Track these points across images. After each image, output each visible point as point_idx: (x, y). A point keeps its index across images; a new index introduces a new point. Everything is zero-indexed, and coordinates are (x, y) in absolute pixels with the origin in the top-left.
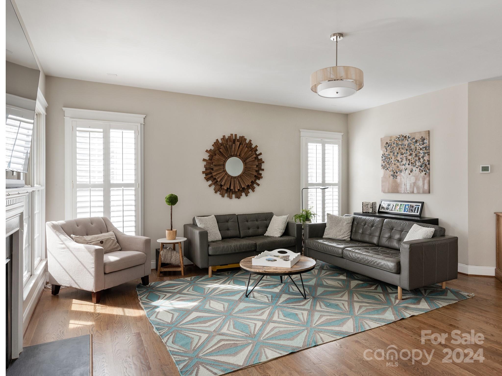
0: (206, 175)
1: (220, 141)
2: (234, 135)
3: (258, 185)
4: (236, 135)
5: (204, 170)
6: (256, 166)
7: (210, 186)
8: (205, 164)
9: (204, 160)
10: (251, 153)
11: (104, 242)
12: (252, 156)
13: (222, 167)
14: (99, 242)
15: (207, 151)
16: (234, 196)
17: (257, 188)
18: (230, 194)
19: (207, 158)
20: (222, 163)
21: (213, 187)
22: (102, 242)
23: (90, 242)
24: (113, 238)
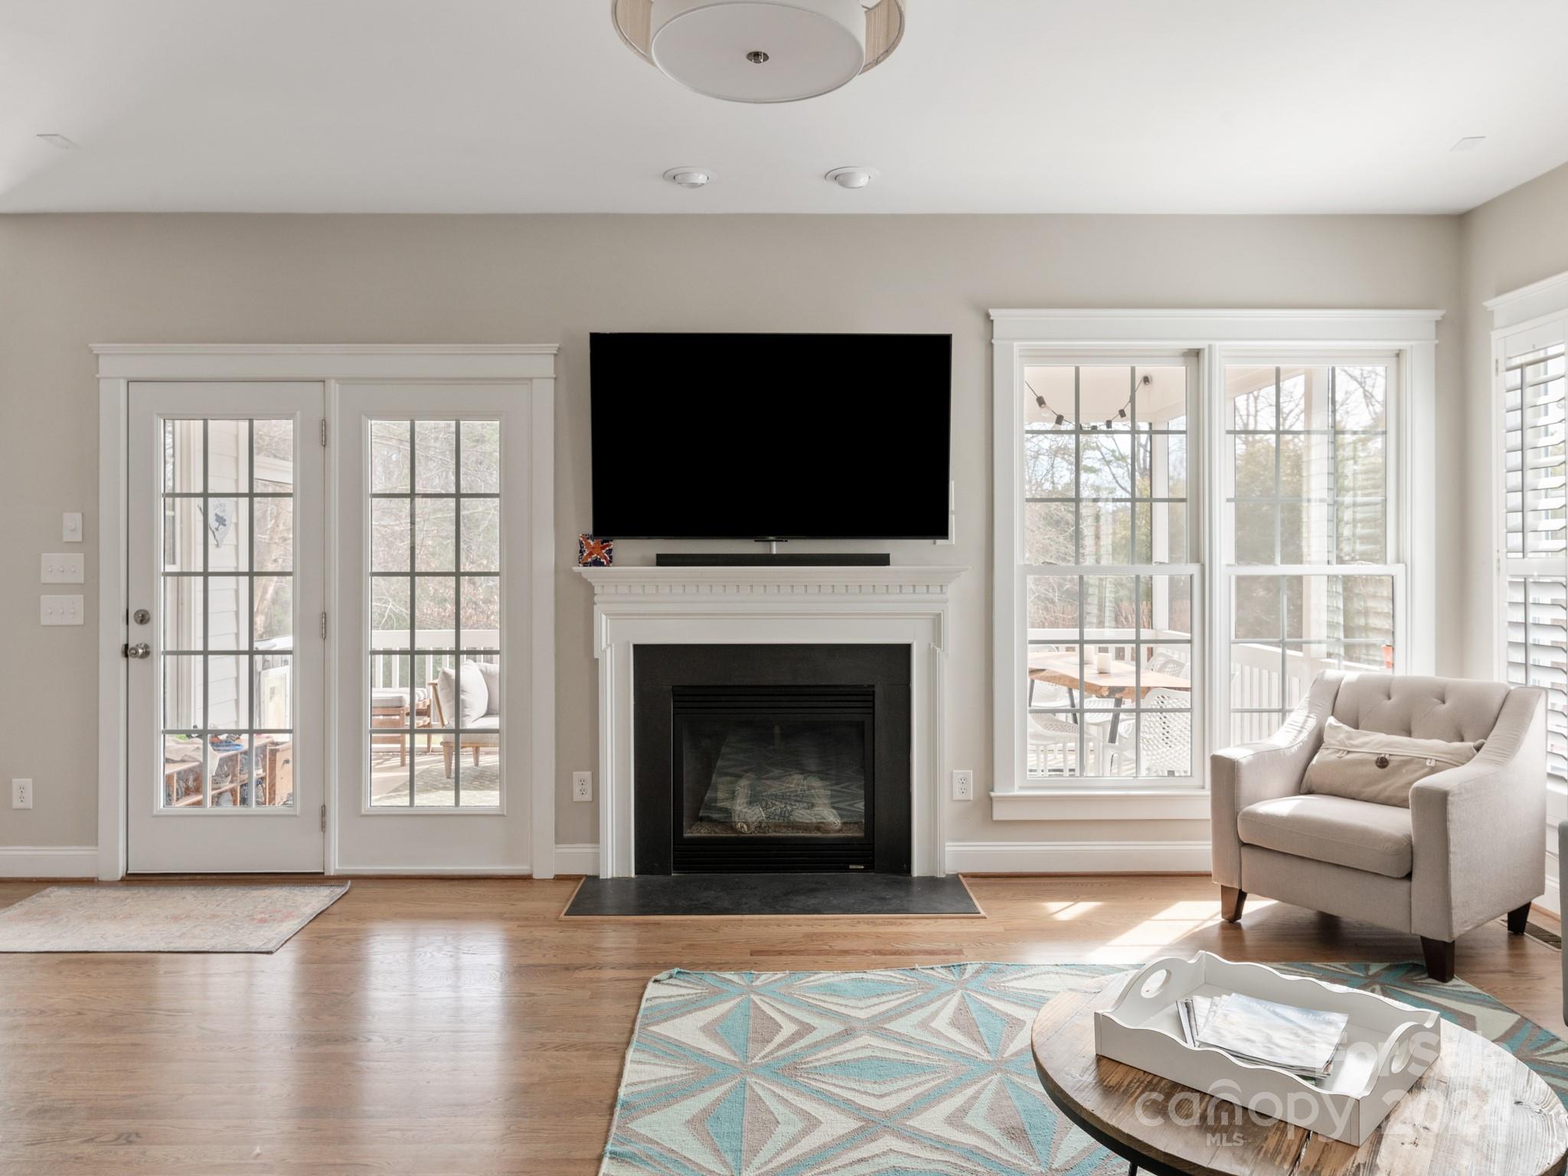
11: (1390, 765)
22: (1383, 763)
23: (1349, 752)
24: (1433, 764)
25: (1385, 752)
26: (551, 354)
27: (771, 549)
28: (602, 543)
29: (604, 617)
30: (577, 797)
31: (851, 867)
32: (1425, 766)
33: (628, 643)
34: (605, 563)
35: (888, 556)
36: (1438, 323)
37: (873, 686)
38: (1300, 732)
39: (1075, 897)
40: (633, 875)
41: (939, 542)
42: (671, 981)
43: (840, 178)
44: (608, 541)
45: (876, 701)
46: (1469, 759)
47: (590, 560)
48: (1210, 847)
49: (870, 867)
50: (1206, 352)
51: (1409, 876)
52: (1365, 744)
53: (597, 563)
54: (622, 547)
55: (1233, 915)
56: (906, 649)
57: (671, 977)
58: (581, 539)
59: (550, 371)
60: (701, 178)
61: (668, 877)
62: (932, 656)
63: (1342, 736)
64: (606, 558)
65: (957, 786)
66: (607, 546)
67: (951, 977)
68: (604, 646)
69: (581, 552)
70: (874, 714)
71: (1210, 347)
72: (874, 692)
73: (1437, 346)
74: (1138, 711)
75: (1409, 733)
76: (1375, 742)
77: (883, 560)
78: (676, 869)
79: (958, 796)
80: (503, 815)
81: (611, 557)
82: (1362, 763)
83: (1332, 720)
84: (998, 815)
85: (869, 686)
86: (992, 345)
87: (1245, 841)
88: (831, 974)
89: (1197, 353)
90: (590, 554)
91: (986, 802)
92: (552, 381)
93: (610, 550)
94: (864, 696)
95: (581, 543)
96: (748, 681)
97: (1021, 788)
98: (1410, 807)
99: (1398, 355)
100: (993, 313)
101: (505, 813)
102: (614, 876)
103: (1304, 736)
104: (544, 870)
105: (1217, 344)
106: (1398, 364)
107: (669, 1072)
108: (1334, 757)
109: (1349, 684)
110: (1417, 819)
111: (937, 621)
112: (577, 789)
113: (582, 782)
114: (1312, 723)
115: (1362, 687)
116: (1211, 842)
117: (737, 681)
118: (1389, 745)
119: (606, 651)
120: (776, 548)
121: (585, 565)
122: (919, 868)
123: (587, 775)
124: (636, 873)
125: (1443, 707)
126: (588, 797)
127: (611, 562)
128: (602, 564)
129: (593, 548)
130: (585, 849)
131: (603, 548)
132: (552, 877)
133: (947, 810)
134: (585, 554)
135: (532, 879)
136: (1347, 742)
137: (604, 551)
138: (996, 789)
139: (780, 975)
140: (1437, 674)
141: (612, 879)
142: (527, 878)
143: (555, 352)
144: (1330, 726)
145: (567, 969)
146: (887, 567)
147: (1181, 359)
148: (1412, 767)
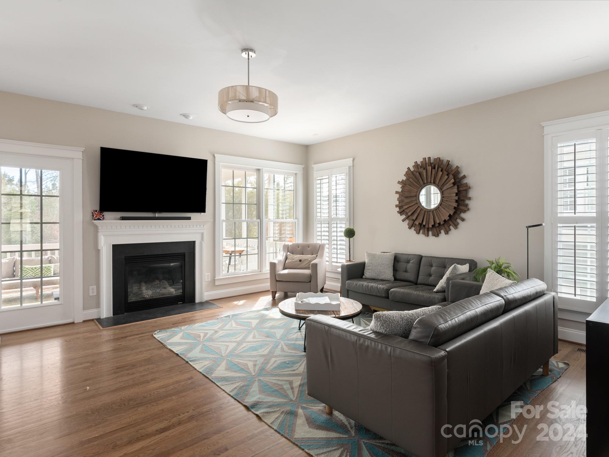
0: (399, 209)
1: (412, 169)
2: (427, 159)
3: (463, 220)
4: (429, 158)
5: (397, 203)
6: (455, 194)
7: (403, 220)
8: (398, 197)
9: (397, 192)
10: (448, 178)
11: (302, 261)
12: (450, 181)
13: (414, 199)
14: (299, 260)
15: (399, 182)
16: (430, 233)
17: (461, 224)
18: (424, 231)
19: (400, 190)
20: (414, 194)
21: (407, 222)
22: (300, 261)
23: (293, 259)
24: (310, 260)
25: (300, 258)
26: (81, 151)
27: (156, 215)
28: (100, 213)
29: (102, 236)
30: (91, 294)
31: (179, 303)
32: (308, 260)
33: (111, 244)
34: (102, 219)
35: (190, 217)
36: (303, 168)
37: (185, 253)
38: (283, 256)
39: (239, 300)
40: (112, 316)
41: (202, 214)
42: (158, 333)
43: (186, 116)
44: (102, 213)
45: (186, 257)
46: (316, 258)
47: (96, 218)
48: (269, 284)
49: (184, 302)
50: (261, 170)
51: (310, 282)
52: (296, 257)
53: (99, 219)
54: (107, 214)
55: (274, 297)
56: (194, 242)
57: (158, 332)
58: (93, 212)
59: (81, 157)
60: (146, 108)
61: (124, 315)
62: (201, 244)
63: (292, 256)
64: (102, 218)
65: (206, 277)
66: (102, 214)
67: (228, 318)
68: (102, 245)
69: (93, 216)
70: (185, 260)
71: (262, 169)
72: (185, 254)
73: (303, 173)
74: (235, 256)
75: (303, 255)
76: (298, 257)
77: (189, 218)
78: (126, 312)
79: (206, 280)
80: (62, 304)
81: (104, 218)
82: (296, 261)
83: (288, 253)
84: (216, 284)
85: (184, 253)
86: (215, 163)
87: (278, 280)
88: (199, 324)
89: (259, 170)
90: (96, 217)
91: (214, 280)
92: (81, 160)
93: (103, 216)
94: (183, 255)
95: (93, 213)
96: (149, 254)
97: (222, 276)
98: (311, 269)
99: (296, 174)
100: (216, 155)
101: (63, 303)
102: (106, 317)
103: (284, 257)
104: (79, 319)
105: (264, 168)
106: (296, 176)
107: (183, 347)
108: (291, 261)
109: (291, 245)
110: (312, 271)
111: (202, 234)
112: (91, 291)
113: (93, 289)
114: (285, 254)
115: (293, 246)
116: (269, 283)
117: (146, 254)
118: (301, 257)
119: (103, 247)
120: (157, 215)
121: (95, 220)
122: (197, 300)
123: (95, 287)
124: (113, 315)
125: (309, 249)
126: (95, 294)
127: (104, 219)
128: (101, 220)
129: (97, 214)
130: (95, 310)
131: (101, 215)
132: (82, 321)
133: (204, 284)
134: (94, 217)
135: (74, 323)
136: (293, 257)
137: (101, 216)
138: (216, 277)
139: (186, 327)
140: (303, 242)
141: (105, 318)
142: (73, 323)
143: (83, 151)
144: (289, 254)
145: (123, 338)
146: (190, 220)
147: (255, 171)
148: (306, 261)
